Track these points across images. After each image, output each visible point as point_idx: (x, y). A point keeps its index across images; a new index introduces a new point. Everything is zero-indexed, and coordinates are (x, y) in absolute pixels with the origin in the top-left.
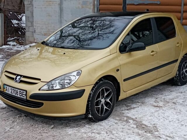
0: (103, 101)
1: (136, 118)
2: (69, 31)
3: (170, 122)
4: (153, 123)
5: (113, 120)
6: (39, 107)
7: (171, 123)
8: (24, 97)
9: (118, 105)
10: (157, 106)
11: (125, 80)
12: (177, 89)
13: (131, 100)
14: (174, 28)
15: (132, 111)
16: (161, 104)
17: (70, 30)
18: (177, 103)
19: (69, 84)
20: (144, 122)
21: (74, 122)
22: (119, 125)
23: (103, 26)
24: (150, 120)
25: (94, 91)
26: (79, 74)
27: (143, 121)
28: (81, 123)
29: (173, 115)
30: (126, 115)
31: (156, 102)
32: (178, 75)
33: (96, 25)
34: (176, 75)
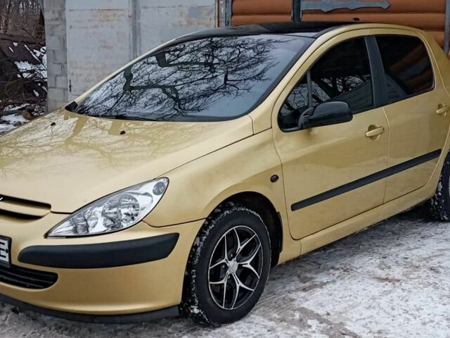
0: (233, 265)
1: (328, 314)
2: (148, 74)
3: (424, 324)
4: (376, 329)
5: (262, 319)
6: (46, 286)
7: (428, 327)
8: (5, 257)
9: (279, 276)
10: (387, 279)
11: (294, 207)
12: (439, 230)
13: (314, 263)
14: (429, 67)
15: (318, 292)
16: (397, 272)
17: (153, 71)
18: (440, 270)
19: (133, 219)
20: (350, 327)
21: (151, 328)
22: (279, 334)
23: (238, 61)
24: (368, 320)
25: (205, 237)
26: (161, 189)
27: (349, 323)
28: (170, 330)
29: (432, 305)
30: (299, 305)
31: (383, 266)
32: (440, 194)
33: (219, 60)
34: (437, 192)
